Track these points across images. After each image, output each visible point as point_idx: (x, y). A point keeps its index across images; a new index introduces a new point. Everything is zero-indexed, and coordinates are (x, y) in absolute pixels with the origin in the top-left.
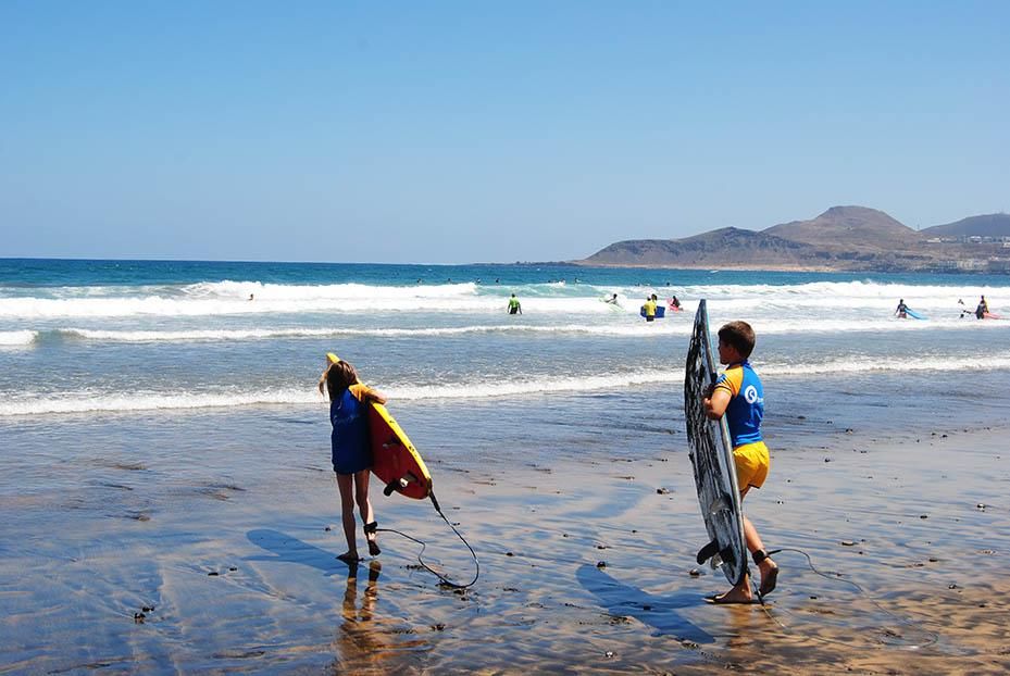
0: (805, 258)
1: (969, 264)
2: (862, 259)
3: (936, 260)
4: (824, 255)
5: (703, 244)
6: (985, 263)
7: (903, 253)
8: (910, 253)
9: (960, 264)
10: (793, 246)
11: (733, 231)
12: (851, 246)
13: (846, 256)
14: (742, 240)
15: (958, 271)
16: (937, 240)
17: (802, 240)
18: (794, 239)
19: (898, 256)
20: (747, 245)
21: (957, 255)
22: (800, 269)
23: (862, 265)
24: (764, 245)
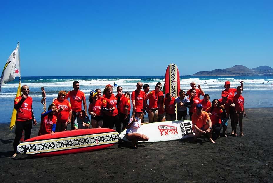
0: (231, 74)
1: (260, 75)
2: (241, 74)
3: (254, 74)
4: (234, 74)
5: (213, 72)
6: (263, 74)
7: (248, 73)
8: (249, 73)
9: (259, 75)
10: (229, 72)
11: (218, 70)
12: (239, 72)
13: (238, 73)
14: (220, 71)
15: (258, 76)
16: (254, 71)
17: (230, 71)
18: (229, 71)
19: (247, 73)
20: (221, 72)
21: (258, 73)
22: (230, 76)
23: (241, 75)
24: (223, 72)
